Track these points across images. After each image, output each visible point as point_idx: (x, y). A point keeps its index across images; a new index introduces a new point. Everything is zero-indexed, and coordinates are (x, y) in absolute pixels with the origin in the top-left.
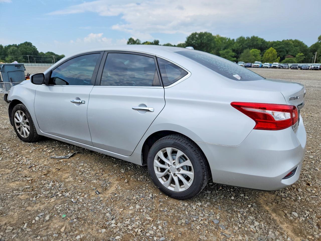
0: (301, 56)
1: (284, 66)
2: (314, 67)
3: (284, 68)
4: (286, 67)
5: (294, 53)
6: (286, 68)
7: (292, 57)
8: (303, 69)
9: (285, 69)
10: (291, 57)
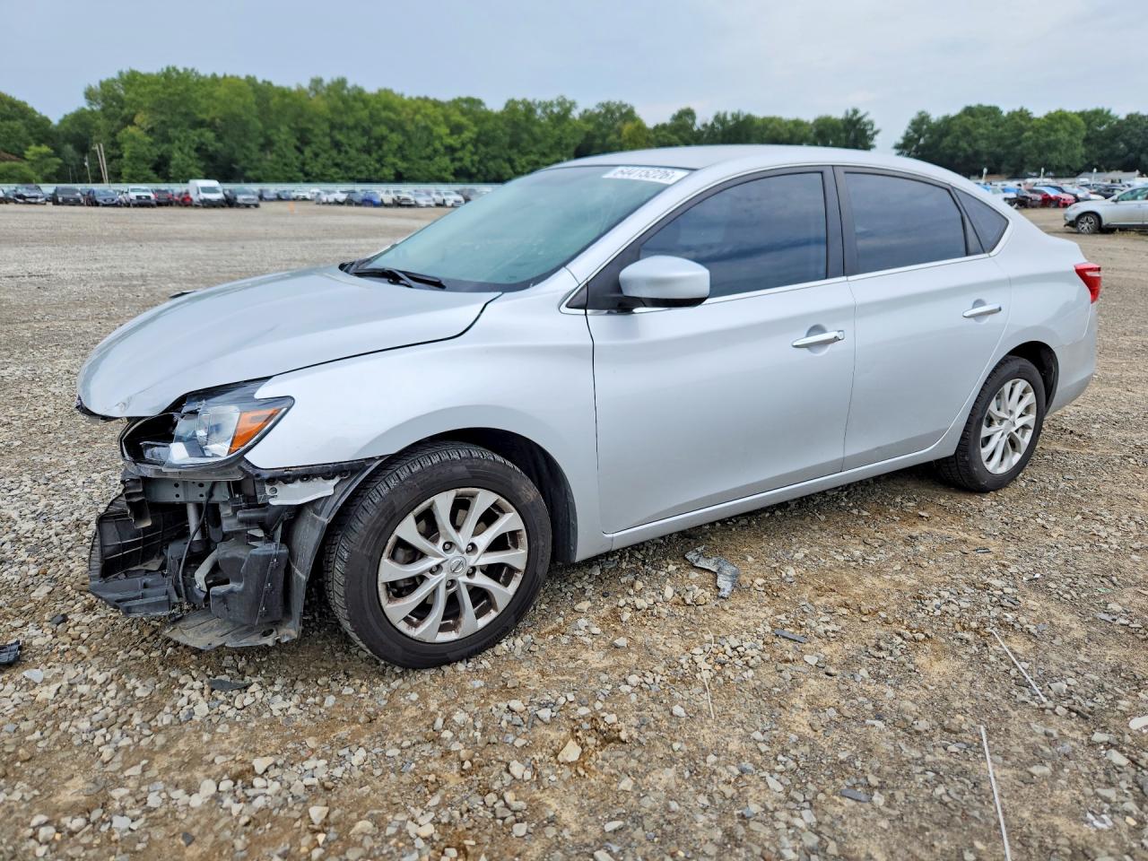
0: (43, 156)
1: (26, 195)
2: (138, 197)
3: (30, 203)
4: (36, 197)
5: (12, 144)
6: (39, 200)
7: (14, 157)
8: (104, 205)
9: (35, 203)
10: (11, 160)
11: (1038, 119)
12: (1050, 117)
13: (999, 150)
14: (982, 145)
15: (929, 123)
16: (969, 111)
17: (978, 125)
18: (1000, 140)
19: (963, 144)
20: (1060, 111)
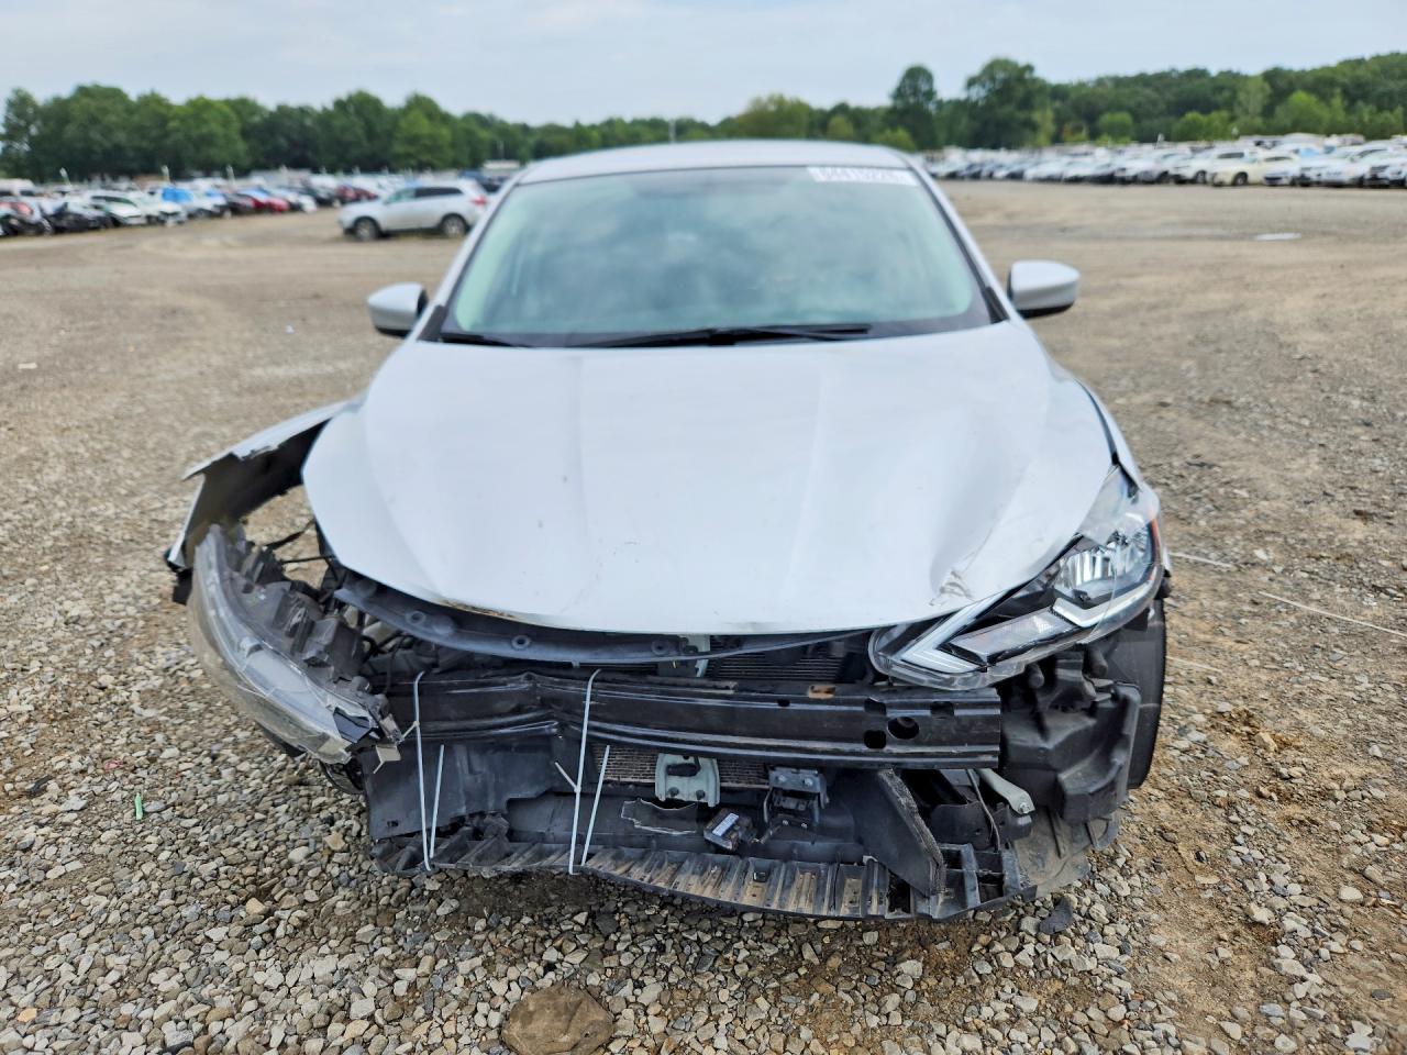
11: (180, 107)
12: (192, 104)
13: (145, 144)
14: (121, 137)
15: (34, 105)
16: (83, 91)
17: (105, 111)
18: (141, 130)
19: (95, 135)
20: (201, 98)
